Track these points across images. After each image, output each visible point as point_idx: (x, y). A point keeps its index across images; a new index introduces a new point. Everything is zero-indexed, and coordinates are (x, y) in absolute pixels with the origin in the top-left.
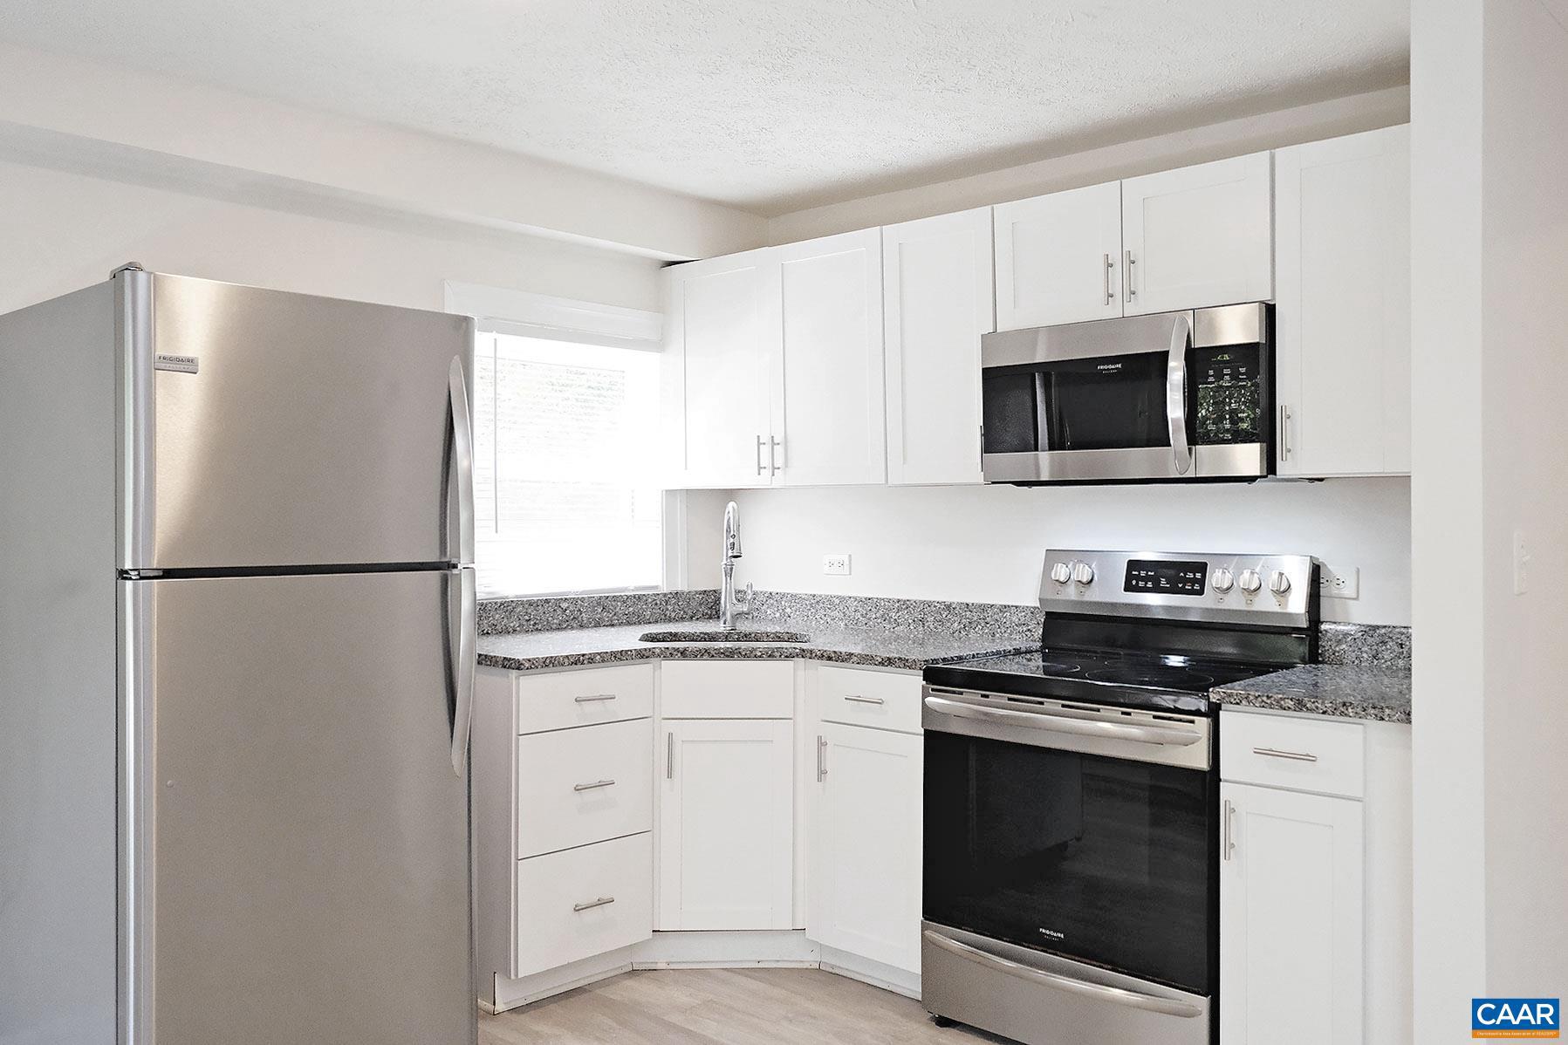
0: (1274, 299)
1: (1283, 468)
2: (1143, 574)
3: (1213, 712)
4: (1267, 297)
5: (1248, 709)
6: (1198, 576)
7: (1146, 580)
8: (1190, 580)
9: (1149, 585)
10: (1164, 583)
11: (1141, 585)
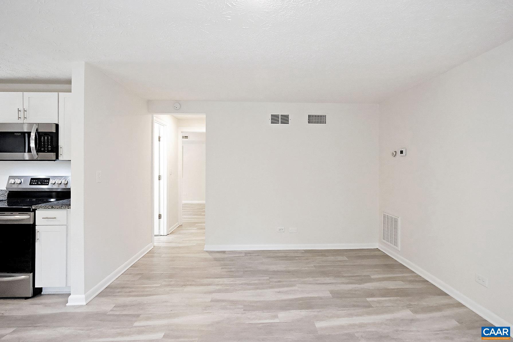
0: (58, 123)
1: (60, 158)
2: (34, 181)
4: (57, 122)
5: (41, 209)
6: (48, 181)
7: (35, 182)
8: (46, 182)
9: (36, 183)
10: (39, 183)
11: (34, 183)
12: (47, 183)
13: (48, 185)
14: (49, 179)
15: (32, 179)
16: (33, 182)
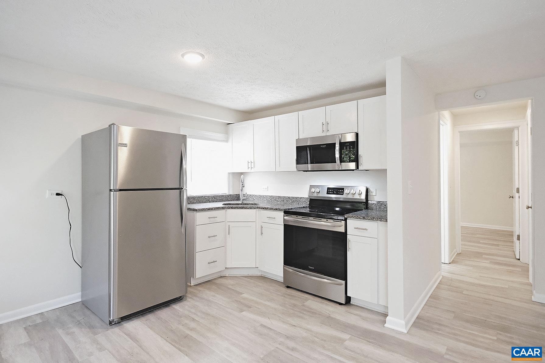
0: (358, 132)
1: (360, 168)
3: (346, 220)
4: (356, 131)
5: (353, 219)
6: (342, 191)
7: (331, 191)
8: (340, 192)
9: (332, 193)
10: (335, 192)
11: (330, 193)
12: (342, 193)
13: (343, 194)
14: (343, 189)
15: (328, 188)
16: (330, 191)
